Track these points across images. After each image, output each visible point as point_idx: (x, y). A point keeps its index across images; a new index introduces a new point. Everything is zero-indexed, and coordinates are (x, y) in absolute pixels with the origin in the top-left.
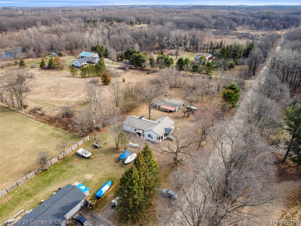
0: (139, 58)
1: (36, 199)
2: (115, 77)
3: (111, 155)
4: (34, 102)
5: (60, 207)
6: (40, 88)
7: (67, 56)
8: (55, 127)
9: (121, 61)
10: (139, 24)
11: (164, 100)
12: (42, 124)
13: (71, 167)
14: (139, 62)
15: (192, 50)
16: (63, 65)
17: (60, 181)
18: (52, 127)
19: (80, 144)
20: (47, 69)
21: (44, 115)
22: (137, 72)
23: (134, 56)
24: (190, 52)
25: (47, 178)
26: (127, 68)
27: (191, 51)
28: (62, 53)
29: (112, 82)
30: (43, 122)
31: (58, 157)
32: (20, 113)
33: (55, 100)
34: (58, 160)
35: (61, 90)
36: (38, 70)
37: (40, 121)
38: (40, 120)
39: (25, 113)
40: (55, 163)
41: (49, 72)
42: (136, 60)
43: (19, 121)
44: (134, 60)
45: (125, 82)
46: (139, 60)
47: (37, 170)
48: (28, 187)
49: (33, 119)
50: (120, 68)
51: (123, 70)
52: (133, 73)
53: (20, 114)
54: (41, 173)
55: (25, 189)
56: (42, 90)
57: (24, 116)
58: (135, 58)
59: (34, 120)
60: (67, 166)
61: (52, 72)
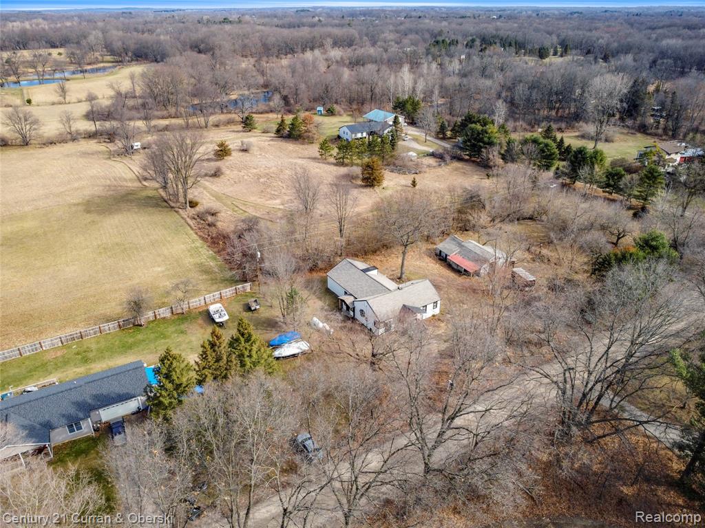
0: (481, 136)
1: (90, 369)
2: (407, 173)
3: (265, 331)
4: (216, 199)
5: (95, 393)
6: (243, 174)
7: (345, 115)
8: (215, 253)
9: (450, 138)
10: (562, 56)
11: (463, 244)
12: (199, 243)
13: (182, 332)
14: (480, 146)
15: (660, 131)
16: (315, 134)
17: (145, 352)
18: (211, 252)
19: (226, 296)
20: (286, 137)
21: (215, 226)
22: (468, 168)
23: (472, 129)
24: (649, 137)
25: (131, 340)
26: (448, 158)
27: (656, 135)
28: (337, 108)
29: (385, 183)
30: (203, 238)
31: (172, 308)
32: (180, 215)
33: (256, 201)
34: (170, 314)
35: (275, 184)
36: (269, 139)
37: (200, 236)
38: (201, 234)
39: (186, 217)
40: (164, 318)
41: (285, 144)
42: (475, 139)
43: (169, 228)
44: (469, 140)
45: (417, 187)
46: (481, 140)
47: (124, 321)
48: (94, 346)
49: (192, 229)
50: (433, 155)
51: (437, 160)
52: (456, 169)
53: (178, 216)
54: (130, 328)
55: (88, 348)
56: (246, 177)
57: (183, 221)
58: (472, 135)
59: (192, 232)
60: (176, 330)
61: (290, 146)
